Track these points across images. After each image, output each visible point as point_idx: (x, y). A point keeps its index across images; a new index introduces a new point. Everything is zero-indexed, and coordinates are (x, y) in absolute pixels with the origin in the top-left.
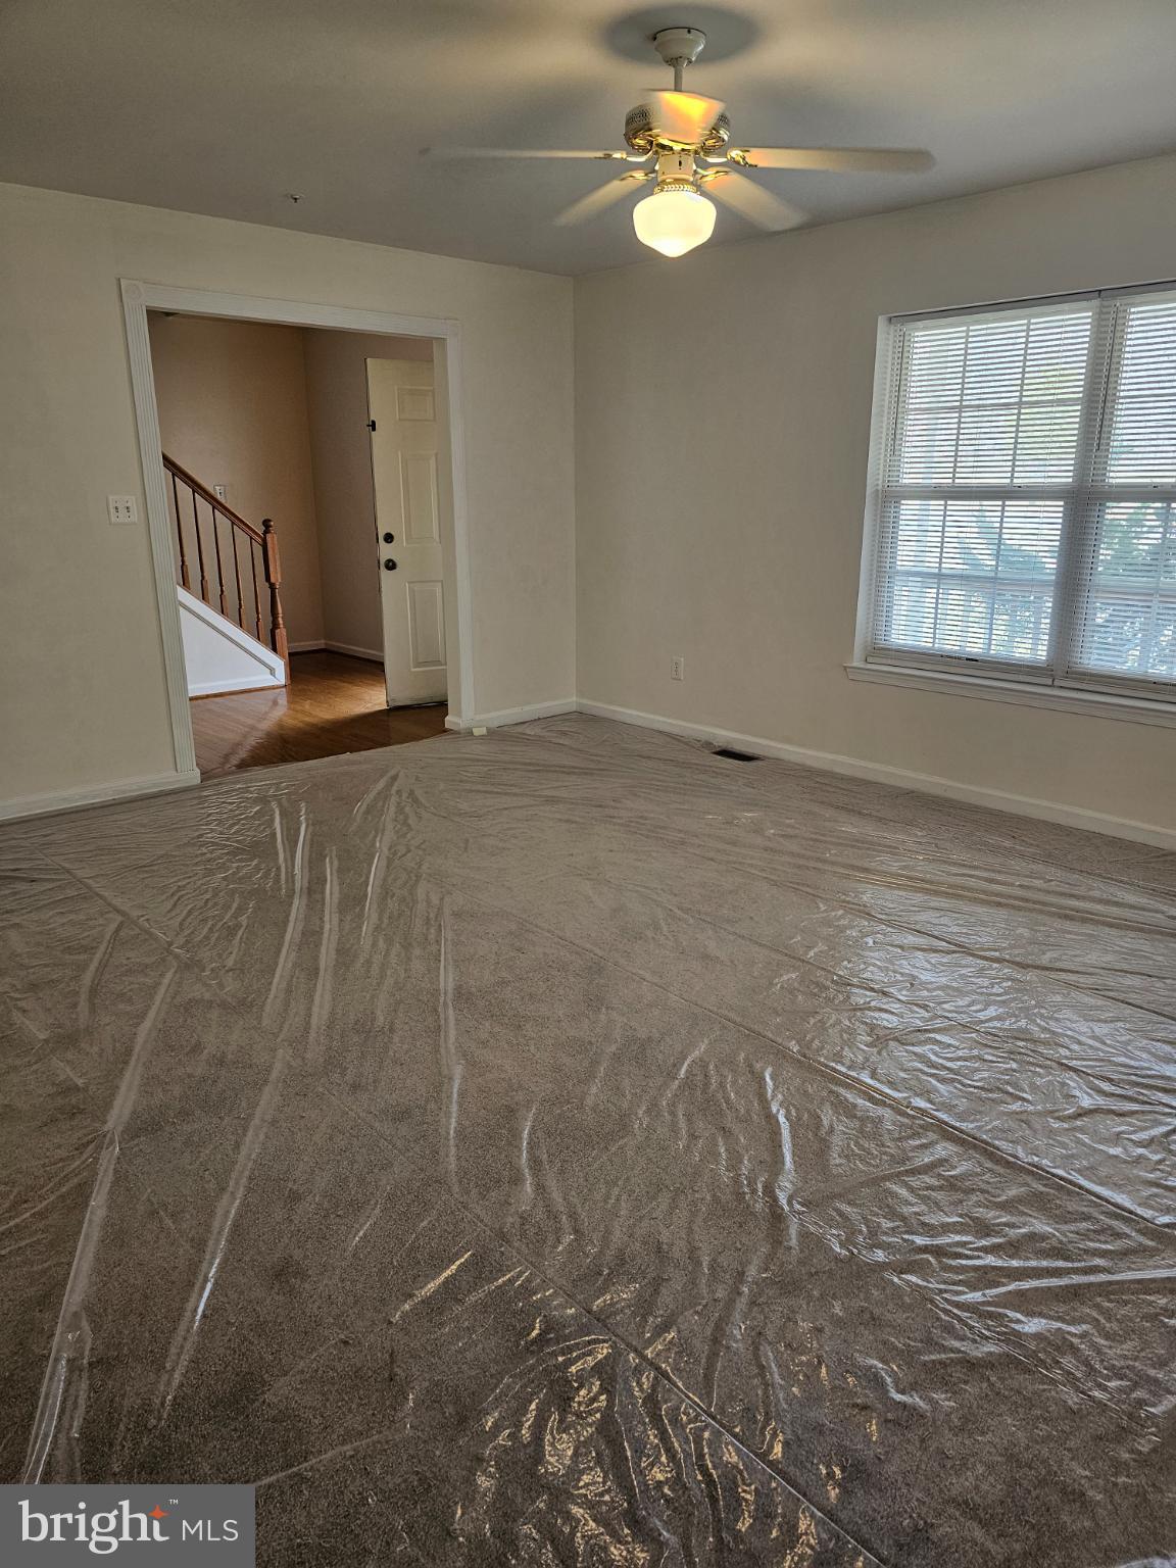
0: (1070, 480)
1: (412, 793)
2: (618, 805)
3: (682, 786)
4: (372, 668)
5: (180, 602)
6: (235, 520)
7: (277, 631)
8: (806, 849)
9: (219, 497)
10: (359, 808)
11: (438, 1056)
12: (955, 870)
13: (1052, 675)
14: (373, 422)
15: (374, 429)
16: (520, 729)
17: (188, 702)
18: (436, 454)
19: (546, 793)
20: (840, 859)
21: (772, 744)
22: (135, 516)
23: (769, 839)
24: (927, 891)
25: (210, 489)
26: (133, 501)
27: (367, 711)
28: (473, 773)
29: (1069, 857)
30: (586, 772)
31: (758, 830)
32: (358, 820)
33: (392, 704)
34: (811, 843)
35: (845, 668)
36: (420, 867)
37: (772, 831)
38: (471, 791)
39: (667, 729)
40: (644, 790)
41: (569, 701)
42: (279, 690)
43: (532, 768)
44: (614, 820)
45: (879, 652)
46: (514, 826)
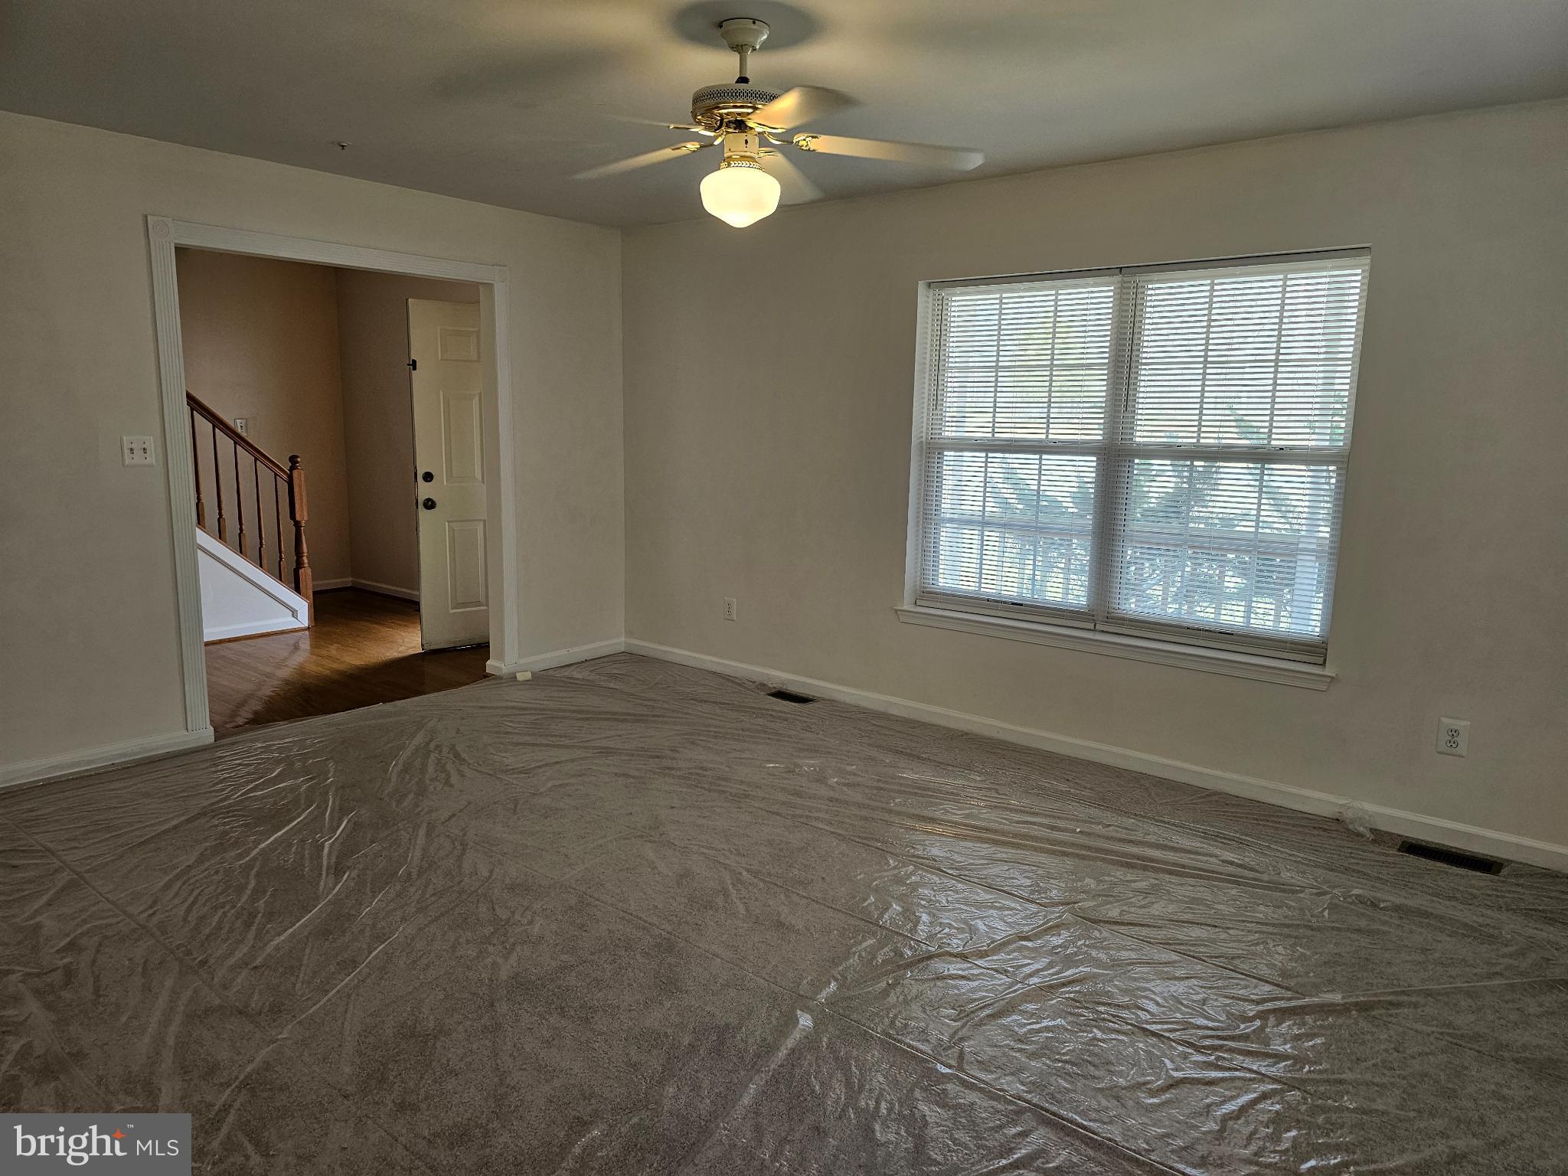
0: (1100, 438)
1: (453, 748)
2: (677, 755)
3: (741, 732)
4: (407, 609)
5: (199, 545)
6: (258, 455)
7: (301, 571)
8: (870, 799)
9: (239, 431)
10: (394, 768)
11: (499, 1061)
12: (1016, 817)
13: (1093, 620)
14: (414, 362)
15: (415, 369)
16: (567, 672)
17: (203, 647)
18: (480, 394)
19: (598, 744)
20: (904, 809)
21: (830, 686)
22: (152, 459)
23: (832, 788)
24: (995, 842)
25: (231, 423)
26: (151, 442)
27: (401, 655)
28: (519, 722)
29: (1122, 800)
30: (639, 719)
31: (821, 780)
32: (394, 779)
33: (428, 648)
34: (875, 792)
35: (896, 611)
36: (464, 835)
37: (835, 780)
38: (517, 744)
39: (719, 670)
40: (702, 738)
41: (617, 641)
42: (300, 634)
43: (579, 716)
44: (673, 772)
45: (929, 595)
46: (566, 782)
